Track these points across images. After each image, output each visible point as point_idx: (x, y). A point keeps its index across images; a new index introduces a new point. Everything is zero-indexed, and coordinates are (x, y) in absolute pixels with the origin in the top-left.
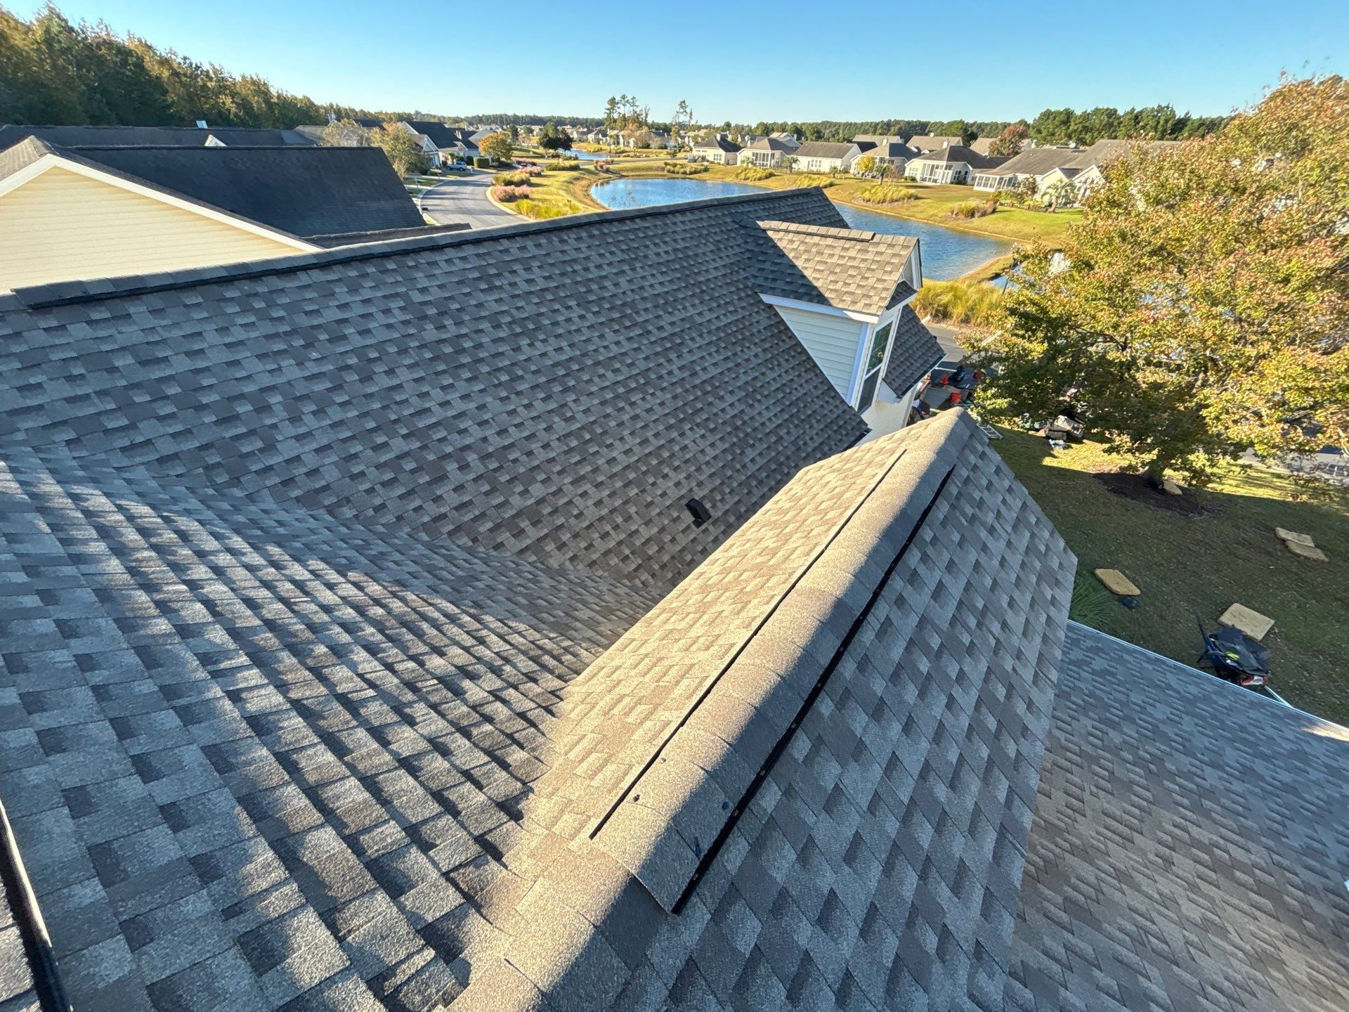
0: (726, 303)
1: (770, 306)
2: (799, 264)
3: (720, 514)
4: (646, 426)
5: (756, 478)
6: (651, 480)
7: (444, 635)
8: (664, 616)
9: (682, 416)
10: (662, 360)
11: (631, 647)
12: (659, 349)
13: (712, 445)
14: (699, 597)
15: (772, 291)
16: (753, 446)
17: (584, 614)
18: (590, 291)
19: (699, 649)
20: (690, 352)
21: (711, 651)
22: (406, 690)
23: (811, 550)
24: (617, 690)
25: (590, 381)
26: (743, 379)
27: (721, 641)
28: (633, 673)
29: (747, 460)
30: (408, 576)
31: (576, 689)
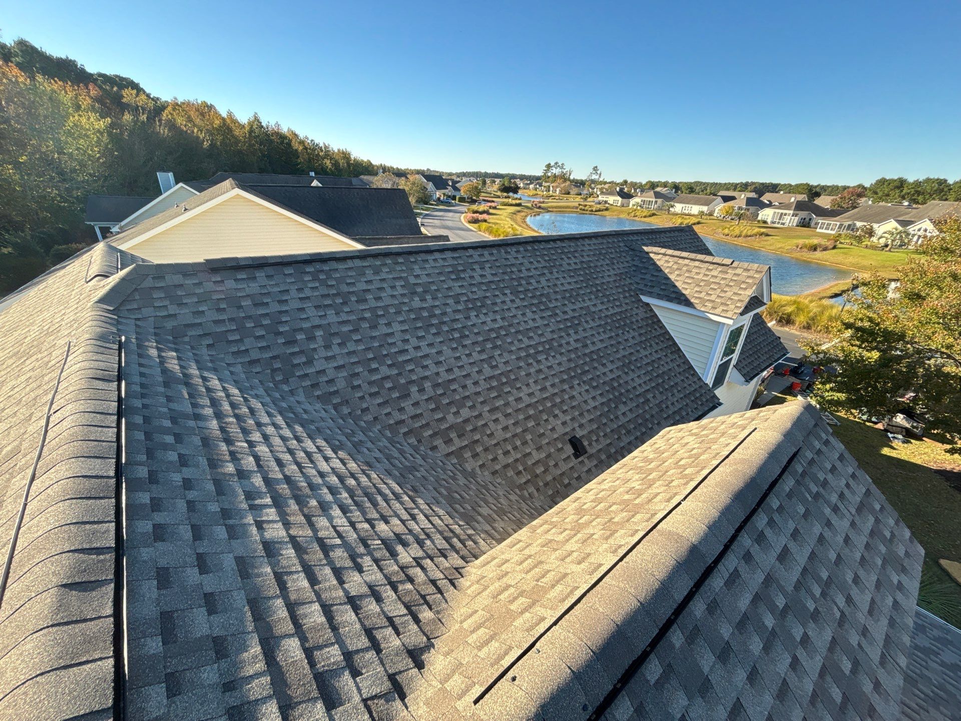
0: (614, 300)
1: (648, 304)
2: (672, 277)
3: (594, 451)
4: (546, 378)
5: (625, 428)
6: (545, 417)
7: (390, 507)
8: (546, 527)
9: (573, 374)
10: (563, 334)
11: (518, 546)
12: (562, 326)
13: (594, 398)
14: (575, 517)
15: (650, 294)
16: (625, 403)
17: (485, 511)
18: (521, 285)
19: (572, 562)
20: (584, 330)
21: (583, 566)
22: (361, 545)
23: (671, 498)
24: (505, 580)
25: (512, 343)
26: (622, 353)
27: (592, 559)
28: (518, 568)
29: (619, 413)
30: (374, 460)
31: (474, 570)
